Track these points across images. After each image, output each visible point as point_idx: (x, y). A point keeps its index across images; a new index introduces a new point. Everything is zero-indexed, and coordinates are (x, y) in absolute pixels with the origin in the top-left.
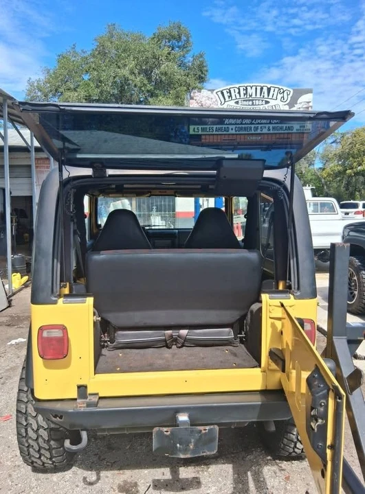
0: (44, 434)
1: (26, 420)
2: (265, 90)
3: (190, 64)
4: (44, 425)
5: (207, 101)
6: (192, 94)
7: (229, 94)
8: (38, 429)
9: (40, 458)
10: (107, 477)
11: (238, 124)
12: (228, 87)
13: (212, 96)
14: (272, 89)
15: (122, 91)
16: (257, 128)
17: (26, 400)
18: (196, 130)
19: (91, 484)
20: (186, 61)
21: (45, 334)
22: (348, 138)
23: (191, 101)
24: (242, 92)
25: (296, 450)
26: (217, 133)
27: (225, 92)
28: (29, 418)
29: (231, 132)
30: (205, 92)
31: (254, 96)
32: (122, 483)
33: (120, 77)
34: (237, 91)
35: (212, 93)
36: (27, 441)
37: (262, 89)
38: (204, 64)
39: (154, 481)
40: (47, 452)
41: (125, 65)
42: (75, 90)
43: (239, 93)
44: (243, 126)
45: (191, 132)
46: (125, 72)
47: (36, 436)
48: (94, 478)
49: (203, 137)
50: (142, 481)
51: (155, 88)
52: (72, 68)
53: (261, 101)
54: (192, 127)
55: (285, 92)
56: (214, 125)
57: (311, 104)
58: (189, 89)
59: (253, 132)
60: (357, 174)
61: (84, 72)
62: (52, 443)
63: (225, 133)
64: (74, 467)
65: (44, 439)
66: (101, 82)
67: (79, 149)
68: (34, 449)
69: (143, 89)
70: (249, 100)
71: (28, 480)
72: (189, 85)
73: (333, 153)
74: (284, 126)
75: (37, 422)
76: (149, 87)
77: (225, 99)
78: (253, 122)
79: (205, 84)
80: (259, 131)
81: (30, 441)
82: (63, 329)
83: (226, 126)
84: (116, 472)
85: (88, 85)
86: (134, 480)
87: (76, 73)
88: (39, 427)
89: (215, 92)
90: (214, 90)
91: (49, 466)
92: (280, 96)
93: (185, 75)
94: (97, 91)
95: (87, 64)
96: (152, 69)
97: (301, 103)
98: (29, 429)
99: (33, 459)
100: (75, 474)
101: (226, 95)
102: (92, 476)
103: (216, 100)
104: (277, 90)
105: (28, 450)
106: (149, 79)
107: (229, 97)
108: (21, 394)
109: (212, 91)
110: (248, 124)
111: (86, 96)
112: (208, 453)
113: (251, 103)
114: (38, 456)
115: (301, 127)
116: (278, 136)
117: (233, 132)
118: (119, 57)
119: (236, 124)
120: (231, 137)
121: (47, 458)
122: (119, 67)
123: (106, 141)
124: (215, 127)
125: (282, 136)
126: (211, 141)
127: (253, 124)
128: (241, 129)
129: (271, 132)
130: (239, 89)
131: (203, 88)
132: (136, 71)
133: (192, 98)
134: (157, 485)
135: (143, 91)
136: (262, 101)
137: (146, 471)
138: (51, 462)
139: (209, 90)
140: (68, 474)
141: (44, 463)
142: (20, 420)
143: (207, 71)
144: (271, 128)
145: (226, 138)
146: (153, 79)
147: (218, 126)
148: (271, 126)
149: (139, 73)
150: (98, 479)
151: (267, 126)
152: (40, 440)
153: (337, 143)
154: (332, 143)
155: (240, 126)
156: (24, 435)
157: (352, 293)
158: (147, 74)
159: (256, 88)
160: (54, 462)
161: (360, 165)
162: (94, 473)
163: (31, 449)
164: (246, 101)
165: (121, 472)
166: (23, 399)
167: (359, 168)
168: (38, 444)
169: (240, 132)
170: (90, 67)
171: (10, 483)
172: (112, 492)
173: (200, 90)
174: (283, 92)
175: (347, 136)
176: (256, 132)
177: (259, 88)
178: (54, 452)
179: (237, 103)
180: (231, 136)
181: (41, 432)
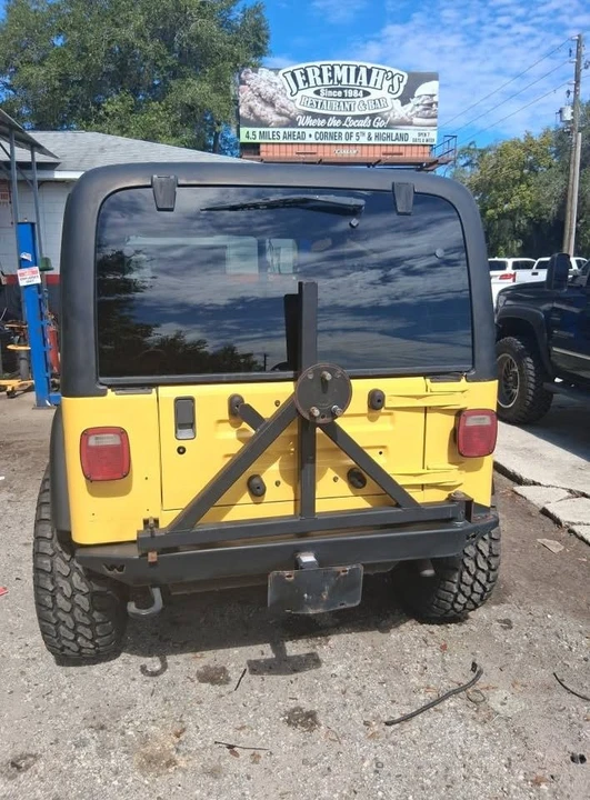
0: (84, 602)
1: (53, 581)
2: (363, 72)
3: (239, 23)
4: (84, 587)
5: (269, 88)
6: (242, 76)
7: (304, 78)
8: (73, 595)
9: (75, 639)
10: (178, 663)
11: (320, 127)
12: (303, 66)
13: (276, 79)
14: (375, 72)
15: (123, 67)
16: (349, 136)
17: (50, 552)
18: (251, 135)
19: (155, 674)
20: (231, 18)
21: (92, 442)
22: (490, 158)
23: (242, 87)
24: (326, 75)
25: (456, 606)
26: (285, 141)
27: (297, 74)
28: (59, 579)
29: (308, 140)
30: (264, 73)
31: (345, 82)
32: (202, 670)
33: (119, 42)
34: (317, 72)
35: (277, 74)
36: (55, 615)
37: (358, 70)
38: (263, 25)
39: (250, 663)
40: (88, 630)
41: (128, 22)
42: (40, 63)
43: (321, 76)
44: (328, 130)
45: (243, 139)
46: (128, 33)
47: (70, 607)
48: (158, 667)
49: (262, 148)
50: (233, 665)
51: (180, 64)
52: (33, 23)
53: (356, 92)
54: (243, 131)
55: (396, 78)
56: (280, 127)
57: (435, 99)
58: (239, 66)
59: (344, 141)
60: (502, 216)
61: (55, 33)
62: (96, 614)
63: (299, 141)
64: (123, 654)
65: (82, 610)
66: (85, 49)
67: (57, 164)
68: (67, 627)
69: (159, 63)
70: (337, 89)
71: (54, 677)
72: (238, 60)
73: (467, 181)
74: (394, 132)
75: (72, 585)
76: (171, 60)
77: (298, 86)
78: (345, 124)
79: (264, 58)
80: (353, 141)
81: (60, 614)
82: (122, 433)
83: (301, 130)
84: (190, 655)
85: (64, 55)
86: (219, 663)
87: (41, 32)
88: (75, 591)
89: (281, 72)
90: (279, 70)
91: (88, 651)
92: (387, 84)
93: (230, 43)
94: (80, 66)
95: (60, 17)
96: (173, 29)
97: (420, 97)
98: (58, 596)
99: (64, 642)
100: (127, 663)
101: (300, 79)
102: (153, 663)
103: (284, 88)
104: (382, 73)
105: (56, 629)
106: (170, 47)
107: (305, 82)
108: (42, 544)
109: (276, 70)
110: (336, 127)
111: (61, 75)
112: (348, 605)
113: (340, 93)
114: (72, 637)
115: (420, 135)
116: (384, 149)
117: (313, 140)
118: (116, 7)
119: (316, 127)
120: (308, 149)
121: (87, 640)
122: (117, 25)
123: (102, 150)
124: (282, 131)
125: (390, 149)
126: (277, 154)
127: (345, 127)
128: (325, 135)
129: (373, 142)
130: (321, 69)
131: (260, 66)
132: (147, 34)
133: (243, 83)
134: (256, 668)
135: (160, 68)
136: (359, 90)
137: (236, 651)
138: (91, 646)
139: (271, 70)
140: (117, 664)
141: (81, 648)
142: (42, 583)
143: (267, 37)
144: (373, 136)
145: (302, 149)
146: (176, 46)
147: (287, 130)
148: (373, 132)
149: (152, 37)
150: (165, 667)
151: (367, 131)
152: (77, 611)
153: (473, 166)
154: (465, 165)
155: (324, 130)
156: (51, 605)
157: (509, 392)
158: (166, 37)
159: (349, 69)
160: (97, 645)
161: (507, 201)
162: (156, 659)
163: (62, 628)
164: (332, 89)
165: (198, 654)
166: (45, 551)
167: (506, 206)
168: (74, 618)
169: (323, 141)
170: (65, 23)
171: (26, 683)
172: (189, 683)
173: (255, 68)
174: (393, 77)
175: (490, 153)
176: (349, 142)
177: (353, 70)
178: (98, 629)
179: (317, 92)
180: (309, 147)
181: (79, 599)
